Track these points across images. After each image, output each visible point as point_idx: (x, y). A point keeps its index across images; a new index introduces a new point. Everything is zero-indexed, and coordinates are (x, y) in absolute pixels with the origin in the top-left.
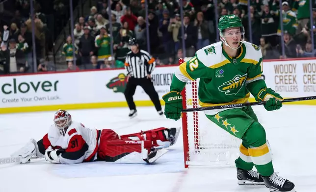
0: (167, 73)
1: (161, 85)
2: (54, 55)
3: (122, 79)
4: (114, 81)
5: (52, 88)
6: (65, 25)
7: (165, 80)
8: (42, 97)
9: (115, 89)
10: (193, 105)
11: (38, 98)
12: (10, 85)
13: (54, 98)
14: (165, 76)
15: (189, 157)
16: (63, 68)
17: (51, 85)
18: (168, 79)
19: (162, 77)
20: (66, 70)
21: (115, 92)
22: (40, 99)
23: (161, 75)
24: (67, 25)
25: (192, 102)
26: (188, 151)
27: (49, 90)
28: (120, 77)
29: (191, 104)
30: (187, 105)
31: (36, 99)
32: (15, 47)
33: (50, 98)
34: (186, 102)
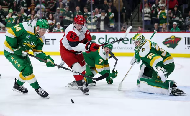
2: (131, 21)
3: (173, 39)
4: (168, 40)
5: (129, 42)
6: (139, 3)
8: (122, 47)
9: (168, 45)
11: (120, 48)
12: (103, 39)
13: (129, 48)
16: (136, 30)
17: (128, 40)
20: (138, 31)
21: (168, 47)
22: (121, 48)
24: (141, 3)
27: (127, 43)
28: (172, 38)
31: (118, 48)
32: (104, 15)
33: (127, 48)
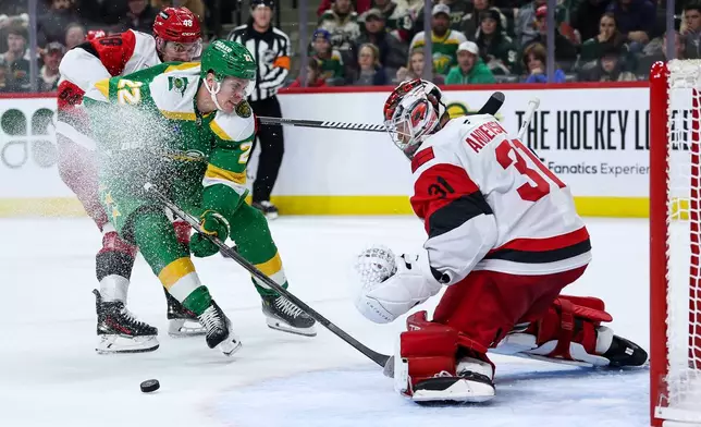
0: (607, 109)
1: (586, 147)
7: (598, 130)
10: (690, 220)
14: (600, 117)
15: (667, 393)
18: (610, 130)
19: (591, 119)
23: (586, 113)
25: (690, 209)
26: (666, 372)
29: (684, 217)
30: (669, 220)
34: (666, 209)
